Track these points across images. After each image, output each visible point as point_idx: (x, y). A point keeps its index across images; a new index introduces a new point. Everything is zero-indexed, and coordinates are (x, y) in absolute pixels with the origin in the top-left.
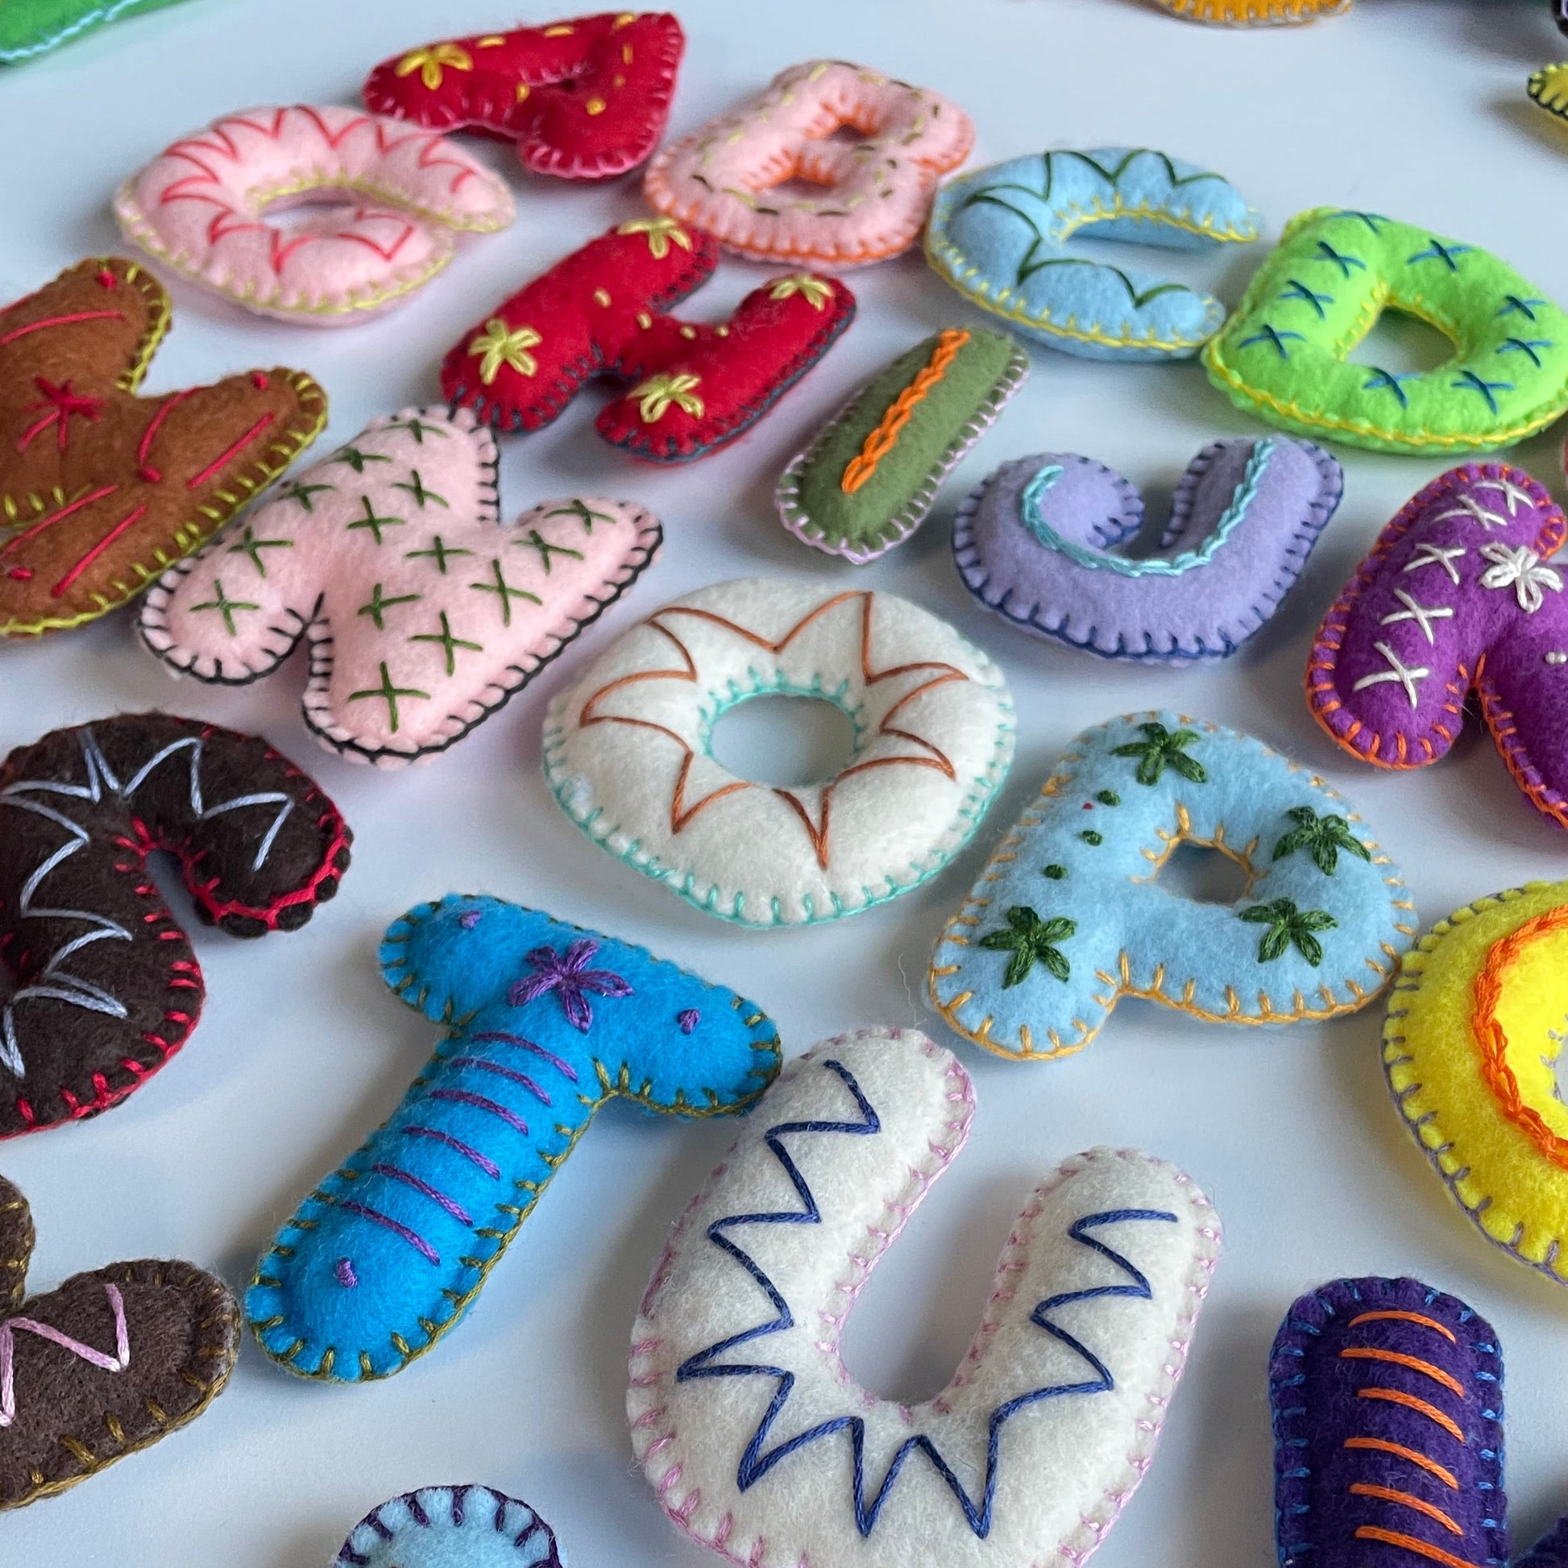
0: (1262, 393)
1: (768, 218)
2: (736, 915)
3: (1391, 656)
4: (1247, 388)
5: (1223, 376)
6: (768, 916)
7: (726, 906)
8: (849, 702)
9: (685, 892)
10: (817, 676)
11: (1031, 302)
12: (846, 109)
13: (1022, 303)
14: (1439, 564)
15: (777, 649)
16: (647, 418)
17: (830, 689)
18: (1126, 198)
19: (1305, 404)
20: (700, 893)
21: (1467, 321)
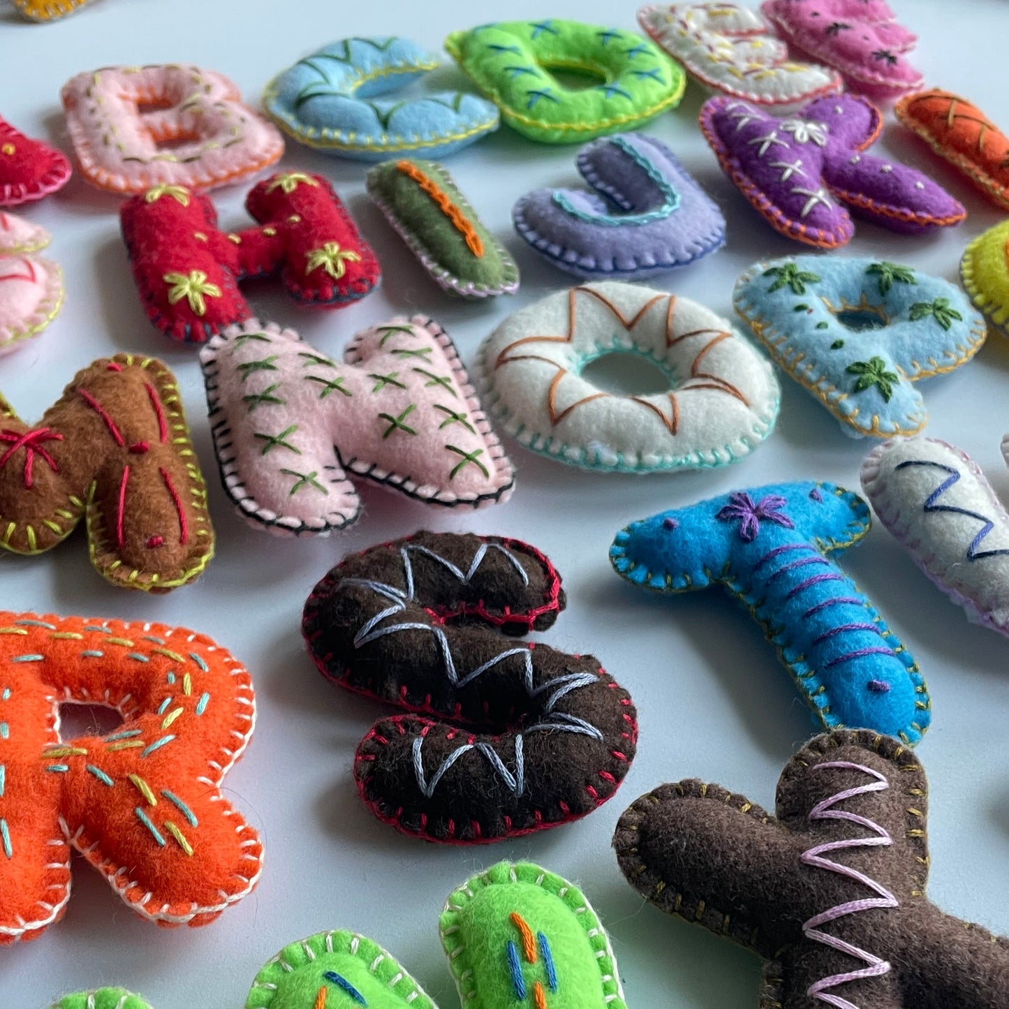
0: (563, 125)
1: (196, 163)
2: (732, 458)
3: (805, 191)
4: (554, 125)
5: (538, 126)
6: (745, 449)
7: (725, 456)
8: (627, 344)
9: (702, 461)
10: (597, 342)
11: (403, 134)
12: (133, 94)
13: (397, 139)
14: (772, 144)
15: (569, 339)
16: (337, 276)
17: (611, 345)
18: (363, 68)
19: (588, 120)
20: (711, 457)
21: (588, 54)
